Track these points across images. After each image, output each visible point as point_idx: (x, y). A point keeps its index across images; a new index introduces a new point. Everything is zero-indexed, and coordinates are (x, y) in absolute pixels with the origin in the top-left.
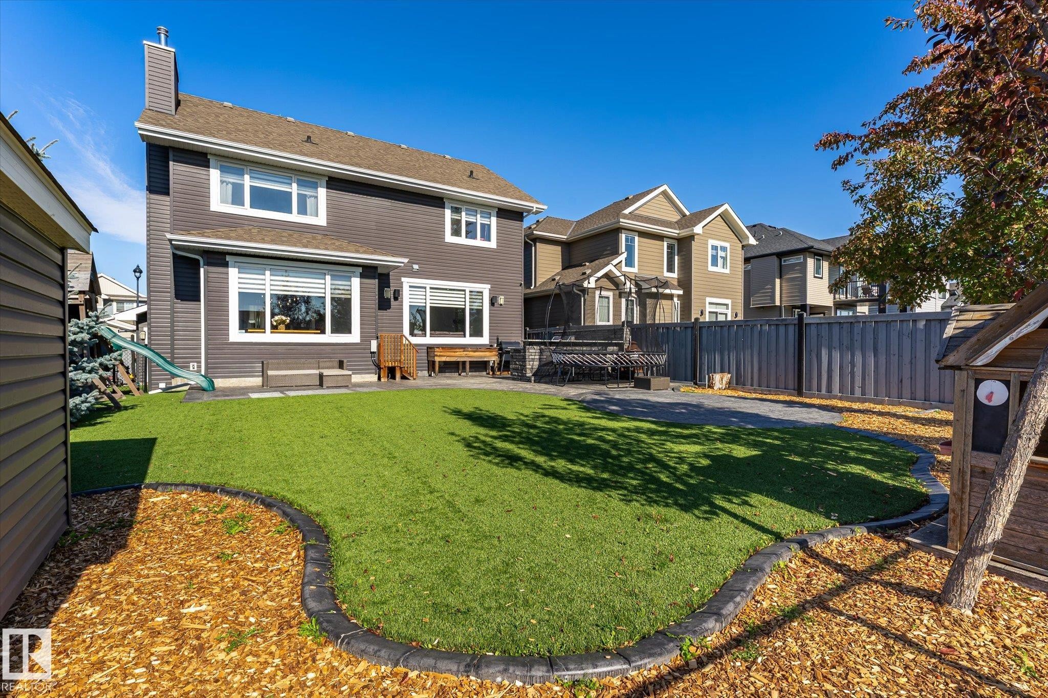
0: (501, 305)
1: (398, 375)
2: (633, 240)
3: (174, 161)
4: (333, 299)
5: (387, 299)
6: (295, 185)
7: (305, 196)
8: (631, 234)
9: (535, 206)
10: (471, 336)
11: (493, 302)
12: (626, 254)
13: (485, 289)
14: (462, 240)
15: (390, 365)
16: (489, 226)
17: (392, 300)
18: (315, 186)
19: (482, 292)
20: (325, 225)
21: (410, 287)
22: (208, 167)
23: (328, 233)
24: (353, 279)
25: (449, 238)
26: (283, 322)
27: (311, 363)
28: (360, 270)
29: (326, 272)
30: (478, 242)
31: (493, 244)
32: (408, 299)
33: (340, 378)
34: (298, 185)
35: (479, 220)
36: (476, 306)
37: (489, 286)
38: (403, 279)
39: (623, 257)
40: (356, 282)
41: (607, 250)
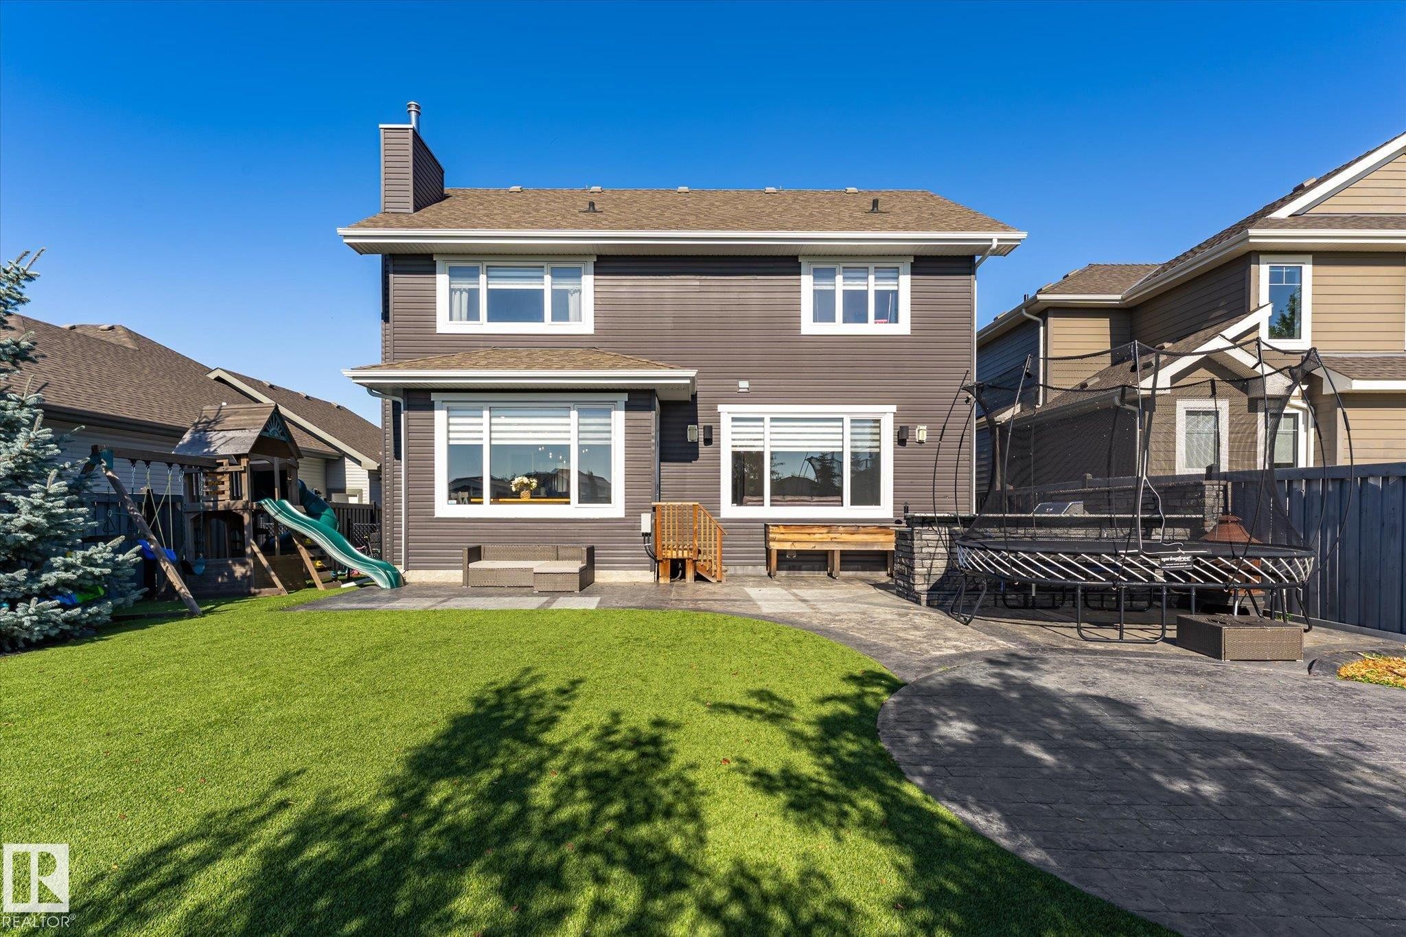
0: (921, 442)
1: (690, 574)
2: (1296, 275)
3: (395, 273)
4: (581, 447)
5: (693, 442)
6: (548, 278)
7: (566, 291)
8: (1286, 263)
9: (995, 237)
10: (853, 502)
11: (901, 439)
12: (1270, 307)
13: (886, 413)
14: (839, 327)
15: (675, 557)
16: (895, 293)
17: (701, 443)
18: (577, 274)
19: (878, 421)
20: (592, 332)
21: (734, 419)
22: (434, 272)
23: (596, 345)
24: (613, 413)
25: (809, 326)
26: (527, 486)
27: (544, 550)
28: (625, 397)
29: (571, 405)
30: (872, 328)
31: (903, 327)
32: (729, 441)
33: (559, 578)
34: (552, 276)
35: (872, 285)
36: (865, 447)
37: (893, 408)
38: (721, 408)
39: (1261, 317)
40: (619, 418)
41: (1217, 309)
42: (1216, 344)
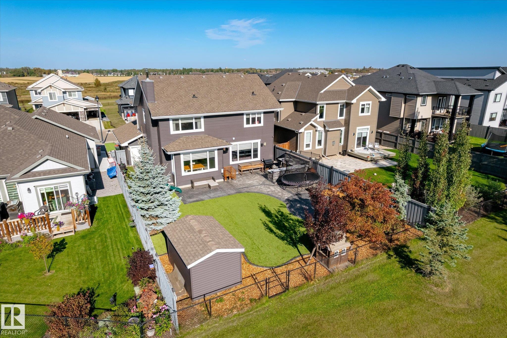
0: (265, 146)
1: (230, 178)
2: (323, 108)
4: (209, 158)
6: (194, 120)
7: (197, 122)
8: (322, 105)
10: (254, 158)
11: (262, 145)
12: (319, 114)
13: (259, 141)
14: (251, 125)
15: (228, 176)
16: (260, 117)
17: (226, 151)
19: (257, 142)
20: (204, 131)
23: (205, 133)
25: (246, 126)
30: (257, 125)
31: (262, 124)
32: (231, 149)
35: (257, 116)
36: (255, 147)
37: (260, 140)
39: (318, 116)
40: (216, 152)
42: (311, 122)
